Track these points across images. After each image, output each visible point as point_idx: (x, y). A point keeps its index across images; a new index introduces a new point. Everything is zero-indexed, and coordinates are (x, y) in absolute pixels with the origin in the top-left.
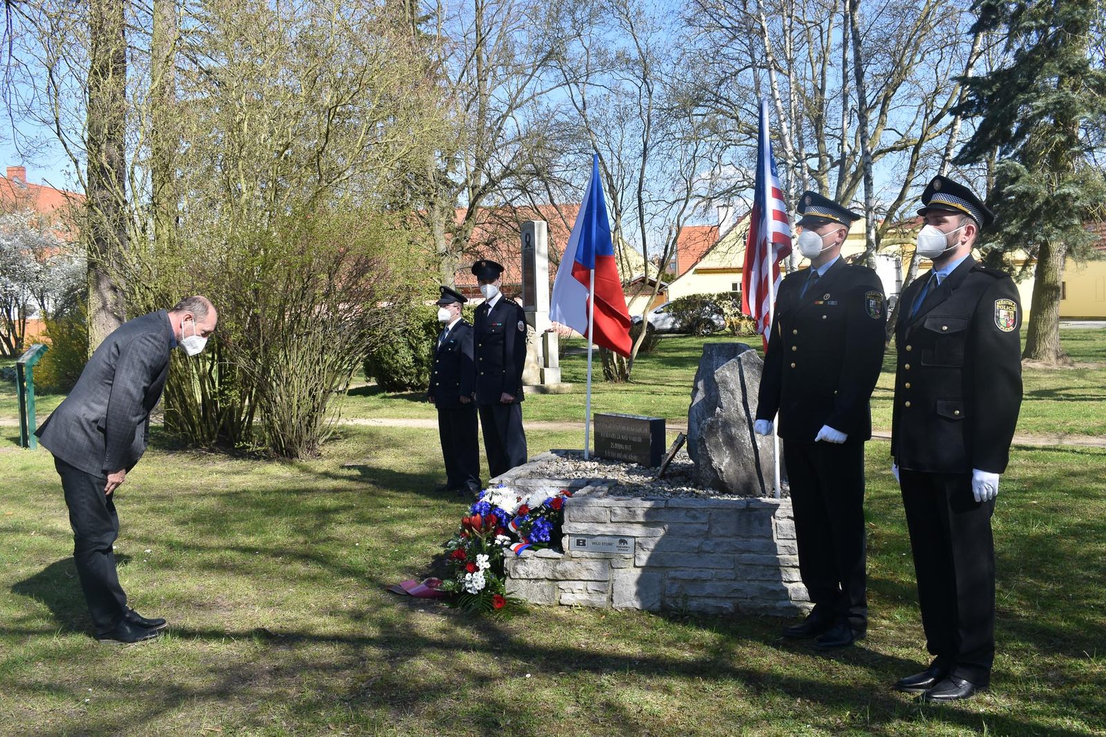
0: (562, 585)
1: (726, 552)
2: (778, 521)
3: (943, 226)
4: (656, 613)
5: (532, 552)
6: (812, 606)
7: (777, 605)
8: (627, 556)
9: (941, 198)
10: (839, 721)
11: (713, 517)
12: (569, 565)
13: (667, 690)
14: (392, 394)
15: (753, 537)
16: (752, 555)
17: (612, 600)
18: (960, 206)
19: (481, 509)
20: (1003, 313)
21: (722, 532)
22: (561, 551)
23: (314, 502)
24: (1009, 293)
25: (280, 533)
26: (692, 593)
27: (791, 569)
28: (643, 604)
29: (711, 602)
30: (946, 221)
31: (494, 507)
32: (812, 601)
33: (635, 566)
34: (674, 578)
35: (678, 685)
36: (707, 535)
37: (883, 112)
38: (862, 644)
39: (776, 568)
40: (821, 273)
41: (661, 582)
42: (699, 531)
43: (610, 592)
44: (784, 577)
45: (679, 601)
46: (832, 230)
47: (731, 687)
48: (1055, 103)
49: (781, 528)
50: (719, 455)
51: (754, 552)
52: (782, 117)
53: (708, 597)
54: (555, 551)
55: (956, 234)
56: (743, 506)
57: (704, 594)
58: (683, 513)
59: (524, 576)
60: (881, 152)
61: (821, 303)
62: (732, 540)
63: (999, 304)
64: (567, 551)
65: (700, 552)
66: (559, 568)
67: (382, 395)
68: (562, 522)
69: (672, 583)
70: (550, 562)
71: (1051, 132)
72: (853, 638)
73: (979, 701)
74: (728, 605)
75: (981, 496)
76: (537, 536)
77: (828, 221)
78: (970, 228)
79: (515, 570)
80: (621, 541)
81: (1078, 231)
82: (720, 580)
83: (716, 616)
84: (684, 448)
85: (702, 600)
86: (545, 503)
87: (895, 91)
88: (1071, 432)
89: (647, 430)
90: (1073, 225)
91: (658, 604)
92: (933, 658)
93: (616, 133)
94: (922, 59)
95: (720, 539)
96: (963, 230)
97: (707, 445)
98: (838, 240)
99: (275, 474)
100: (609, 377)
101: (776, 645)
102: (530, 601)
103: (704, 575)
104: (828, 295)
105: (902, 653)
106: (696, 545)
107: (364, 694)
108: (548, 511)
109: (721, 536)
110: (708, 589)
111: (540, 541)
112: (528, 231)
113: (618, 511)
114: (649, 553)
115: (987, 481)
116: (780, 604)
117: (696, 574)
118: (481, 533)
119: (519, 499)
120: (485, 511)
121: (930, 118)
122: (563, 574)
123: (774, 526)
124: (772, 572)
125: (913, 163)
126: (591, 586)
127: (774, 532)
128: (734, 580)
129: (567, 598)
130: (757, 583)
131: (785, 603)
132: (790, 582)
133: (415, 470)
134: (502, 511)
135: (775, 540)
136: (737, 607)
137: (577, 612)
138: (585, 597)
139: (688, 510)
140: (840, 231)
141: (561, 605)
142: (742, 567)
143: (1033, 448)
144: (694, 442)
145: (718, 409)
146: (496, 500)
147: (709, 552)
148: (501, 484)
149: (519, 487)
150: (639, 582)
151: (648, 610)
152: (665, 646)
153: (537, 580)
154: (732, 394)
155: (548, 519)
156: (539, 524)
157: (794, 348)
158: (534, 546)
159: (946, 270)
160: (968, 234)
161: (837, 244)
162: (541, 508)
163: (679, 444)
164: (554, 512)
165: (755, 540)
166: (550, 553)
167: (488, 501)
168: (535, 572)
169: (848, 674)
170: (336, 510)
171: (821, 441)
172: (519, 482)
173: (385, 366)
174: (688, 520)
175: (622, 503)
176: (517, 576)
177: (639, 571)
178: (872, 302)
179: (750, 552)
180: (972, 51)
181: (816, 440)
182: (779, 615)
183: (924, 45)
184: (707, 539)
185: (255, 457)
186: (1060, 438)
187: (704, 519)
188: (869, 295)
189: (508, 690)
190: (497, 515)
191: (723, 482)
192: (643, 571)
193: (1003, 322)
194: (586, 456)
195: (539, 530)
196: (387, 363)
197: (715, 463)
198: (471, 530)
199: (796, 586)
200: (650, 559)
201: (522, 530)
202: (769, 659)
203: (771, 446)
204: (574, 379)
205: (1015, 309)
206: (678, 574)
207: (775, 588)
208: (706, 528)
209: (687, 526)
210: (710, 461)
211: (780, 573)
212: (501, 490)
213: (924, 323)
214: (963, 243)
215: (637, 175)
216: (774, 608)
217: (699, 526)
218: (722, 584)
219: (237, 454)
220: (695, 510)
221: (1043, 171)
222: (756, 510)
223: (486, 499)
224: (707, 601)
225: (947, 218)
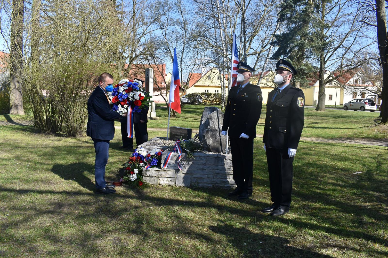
0: (160, 179)
1: (211, 170)
2: (226, 161)
3: (283, 74)
4: (189, 188)
5: (151, 168)
6: (236, 186)
7: (225, 186)
9: (283, 66)
10: (247, 222)
11: (207, 159)
12: (162, 173)
13: (194, 212)
15: (219, 165)
16: (218, 171)
17: (176, 183)
18: (288, 69)
19: (135, 155)
20: (300, 101)
21: (210, 164)
22: (160, 168)
23: (81, 150)
24: (302, 95)
25: (71, 160)
26: (200, 182)
27: (230, 175)
28: (185, 185)
29: (206, 184)
30: (283, 73)
31: (139, 154)
32: (236, 185)
33: (183, 173)
34: (195, 177)
35: (197, 210)
36: (205, 165)
37: (250, 44)
38: (251, 198)
39: (225, 175)
40: (244, 87)
41: (191, 178)
42: (203, 163)
43: (175, 181)
44: (228, 177)
45: (196, 184)
46: (247, 74)
47: (214, 210)
48: (300, 43)
49: (227, 163)
50: (209, 141)
51: (219, 170)
52: (223, 43)
53: (204, 183)
54: (158, 168)
55: (286, 77)
56: (216, 156)
57: (204, 182)
58: (198, 158)
59: (149, 176)
60: (249, 55)
61: (243, 96)
62: (212, 166)
63: (299, 98)
64: (162, 168)
65: (203, 169)
66: (159, 173)
68: (161, 160)
69: (194, 179)
70: (157, 171)
71: (298, 52)
72: (248, 196)
73: (287, 216)
74: (211, 185)
75: (291, 155)
76: (153, 164)
78: (290, 75)
79: (146, 174)
81: (305, 79)
82: (209, 178)
83: (207, 189)
84: (197, 138)
85: (203, 184)
86: (155, 154)
87: (254, 37)
89: (186, 132)
90: (304, 77)
91: (190, 185)
92: (273, 203)
93: (175, 44)
94: (262, 29)
95: (209, 166)
96: (288, 76)
97: (205, 137)
98: (249, 77)
99: (69, 141)
100: (170, 116)
101: (226, 198)
102: (150, 183)
103: (204, 176)
104: (245, 94)
105: (263, 201)
106: (202, 167)
107: (99, 213)
108: (156, 156)
110: (205, 180)
111: (154, 165)
112: (148, 71)
114: (187, 169)
115: (293, 152)
116: (226, 185)
117: (201, 176)
118: (135, 162)
119: (147, 152)
120: (137, 156)
121: (263, 46)
122: (161, 175)
123: (225, 163)
124: (224, 176)
125: (258, 58)
126: (169, 179)
127: (225, 164)
128: (213, 178)
129: (162, 183)
130: (219, 179)
131: (228, 185)
132: (229, 179)
134: (142, 156)
135: (225, 166)
136: (213, 186)
137: (165, 187)
138: (167, 182)
139: (200, 157)
140: (250, 74)
141: (160, 185)
142: (215, 174)
144: (201, 136)
145: (209, 127)
146: (140, 152)
147: (205, 170)
148: (141, 147)
149: (147, 148)
150: (184, 178)
151: (186, 187)
152: (193, 198)
153: (153, 177)
154: (213, 122)
155: (156, 159)
156: (154, 160)
157: (235, 109)
158: (152, 167)
159: (283, 88)
160: (290, 77)
161: (248, 78)
162: (154, 155)
163: (196, 136)
164: (158, 156)
165: (219, 166)
166: (157, 169)
167: (138, 152)
168: (152, 174)
169: (247, 207)
170: (88, 153)
171: (241, 138)
172: (147, 147)
174: (200, 160)
176: (147, 176)
177: (184, 175)
178: (259, 96)
180: (276, 28)
181: (240, 137)
182: (226, 189)
183: (263, 25)
184: (205, 166)
185: (63, 136)
187: (204, 160)
188: (257, 94)
190: (140, 157)
191: (210, 148)
192: (185, 175)
193: (300, 104)
194: (167, 139)
195: (154, 162)
197: (208, 143)
198: (132, 161)
199: (231, 180)
200: (187, 171)
201: (148, 162)
202: (225, 202)
203: (226, 138)
205: (303, 100)
206: (196, 176)
207: (225, 181)
208: (205, 162)
209: (199, 162)
210: (206, 142)
211: (226, 176)
212: (142, 149)
214: (288, 80)
217: (203, 162)
218: (209, 179)
219: (58, 135)
220: (202, 157)
221: (296, 62)
222: (220, 157)
223: (137, 152)
224: (204, 184)
225: (284, 72)
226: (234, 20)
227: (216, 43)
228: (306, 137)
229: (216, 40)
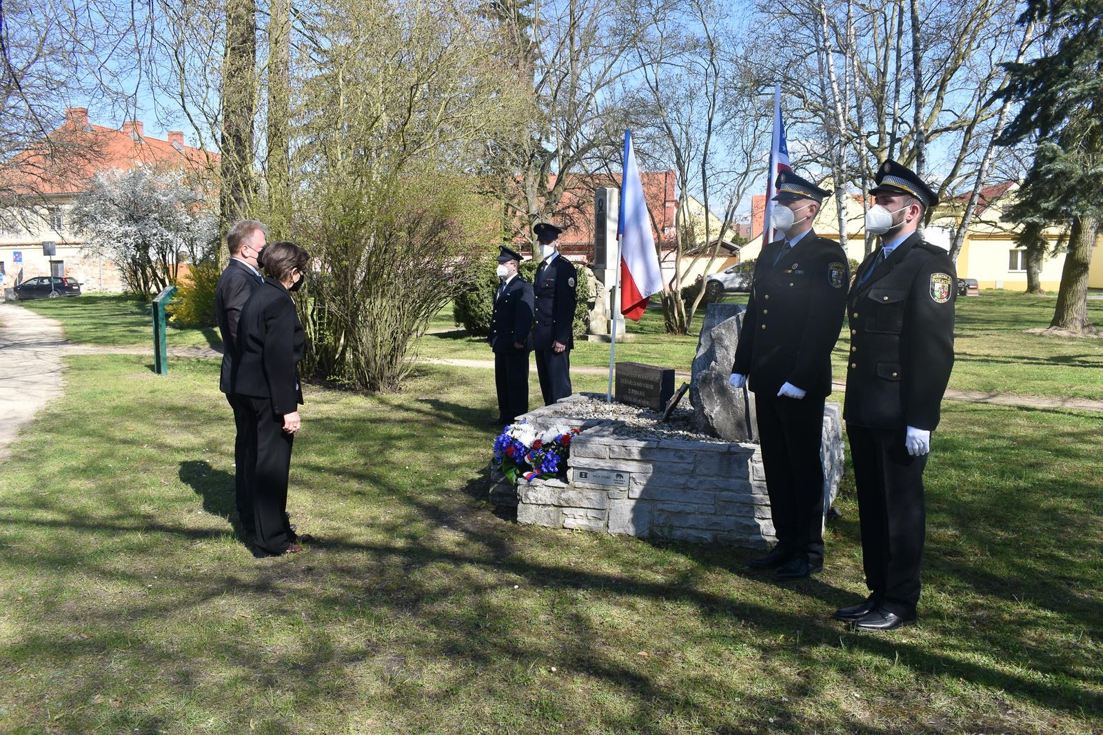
0: (566, 511)
1: (708, 490)
2: (755, 465)
3: (890, 206)
4: (645, 540)
5: (542, 480)
7: (751, 538)
8: (622, 489)
9: (890, 181)
10: (773, 642)
11: (698, 458)
12: (572, 494)
13: (632, 607)
14: (478, 338)
15: (732, 477)
16: (731, 493)
17: (608, 526)
18: (906, 188)
19: (504, 440)
20: (938, 286)
21: (705, 472)
22: (566, 481)
23: (382, 429)
24: (946, 268)
25: (347, 455)
26: (677, 524)
27: (764, 507)
28: (636, 531)
29: (693, 532)
30: (892, 201)
31: (515, 440)
33: (629, 498)
34: (662, 510)
35: (642, 603)
36: (692, 474)
37: (939, 97)
38: (817, 577)
39: (751, 506)
40: (792, 244)
41: (650, 512)
42: (684, 470)
43: (606, 519)
44: (758, 514)
45: (666, 530)
46: (804, 206)
47: (688, 609)
48: (1090, 89)
49: (757, 470)
50: (711, 404)
51: (732, 491)
52: (837, 98)
53: (689, 528)
54: (561, 481)
55: (902, 213)
56: (725, 450)
57: (687, 525)
58: (672, 453)
59: (534, 502)
60: (936, 132)
61: (790, 271)
62: (714, 479)
63: (935, 277)
64: (571, 482)
65: (685, 488)
66: (563, 496)
67: (469, 338)
68: (568, 457)
69: (660, 515)
70: (557, 490)
71: (1089, 116)
72: (809, 571)
73: (904, 634)
74: (708, 536)
75: (913, 450)
76: (546, 468)
77: (801, 197)
78: (914, 208)
79: (527, 496)
80: (618, 476)
82: (702, 513)
83: (696, 544)
85: (685, 530)
86: (555, 440)
87: (952, 75)
88: (1074, 396)
89: (658, 377)
91: (648, 532)
92: (870, 592)
94: (978, 47)
95: (704, 478)
96: (908, 210)
97: (701, 394)
98: (809, 214)
99: (358, 404)
100: (670, 329)
101: (739, 574)
102: (538, 523)
103: (688, 509)
104: (796, 265)
106: (683, 482)
107: (375, 594)
108: (558, 446)
109: (704, 475)
110: (691, 521)
111: (549, 471)
112: (601, 197)
113: (616, 449)
114: (641, 487)
115: (919, 437)
116: (753, 538)
117: (681, 508)
119: (536, 434)
120: (507, 443)
121: (983, 102)
122: (566, 502)
123: (750, 470)
124: (747, 509)
125: (966, 143)
126: (591, 513)
127: (751, 474)
128: (714, 514)
129: (570, 522)
130: (733, 518)
131: (757, 537)
132: (763, 519)
133: (478, 405)
134: (521, 444)
135: (751, 480)
136: (715, 538)
137: (576, 535)
138: (585, 522)
139: (677, 451)
140: (811, 206)
141: (564, 528)
142: (722, 504)
143: (1034, 409)
144: (694, 390)
145: (713, 363)
146: (516, 434)
147: (693, 489)
148: (524, 421)
149: (540, 424)
150: (634, 510)
151: (639, 537)
152: (642, 568)
153: (544, 505)
154: (727, 350)
155: (557, 454)
156: (549, 457)
157: (765, 311)
158: (543, 476)
159: (892, 245)
160: (913, 213)
161: (808, 218)
162: (552, 444)
163: (683, 391)
164: (563, 445)
165: (734, 480)
166: (556, 482)
167: (510, 435)
168: (543, 498)
169: (794, 603)
170: (399, 438)
171: (783, 395)
172: (539, 420)
173: (472, 314)
174: (676, 460)
175: (620, 442)
176: (528, 501)
177: (633, 502)
178: (835, 273)
179: (728, 490)
180: (1024, 40)
181: (779, 394)
182: (752, 547)
183: (981, 34)
184: (692, 477)
185: (342, 388)
186: (1064, 401)
187: (690, 460)
188: (832, 266)
189: (497, 599)
190: (516, 447)
191: (713, 427)
192: (637, 503)
193: (937, 294)
194: (609, 399)
195: (549, 461)
196: (474, 311)
197: (707, 410)
200: (643, 492)
201: (535, 462)
202: (733, 587)
204: (640, 331)
205: (949, 282)
206: (665, 507)
207: (750, 523)
208: (691, 467)
209: (675, 465)
210: (703, 408)
211: (754, 511)
212: (522, 426)
213: (868, 294)
214: (908, 221)
215: (702, 147)
216: (748, 541)
217: (684, 465)
218: (703, 517)
219: (331, 386)
220: (683, 451)
221: (1079, 152)
222: (735, 453)
223: (509, 433)
224: (690, 531)
225: (894, 198)
226: (885, 23)
227: (825, 100)
229: (823, 90)
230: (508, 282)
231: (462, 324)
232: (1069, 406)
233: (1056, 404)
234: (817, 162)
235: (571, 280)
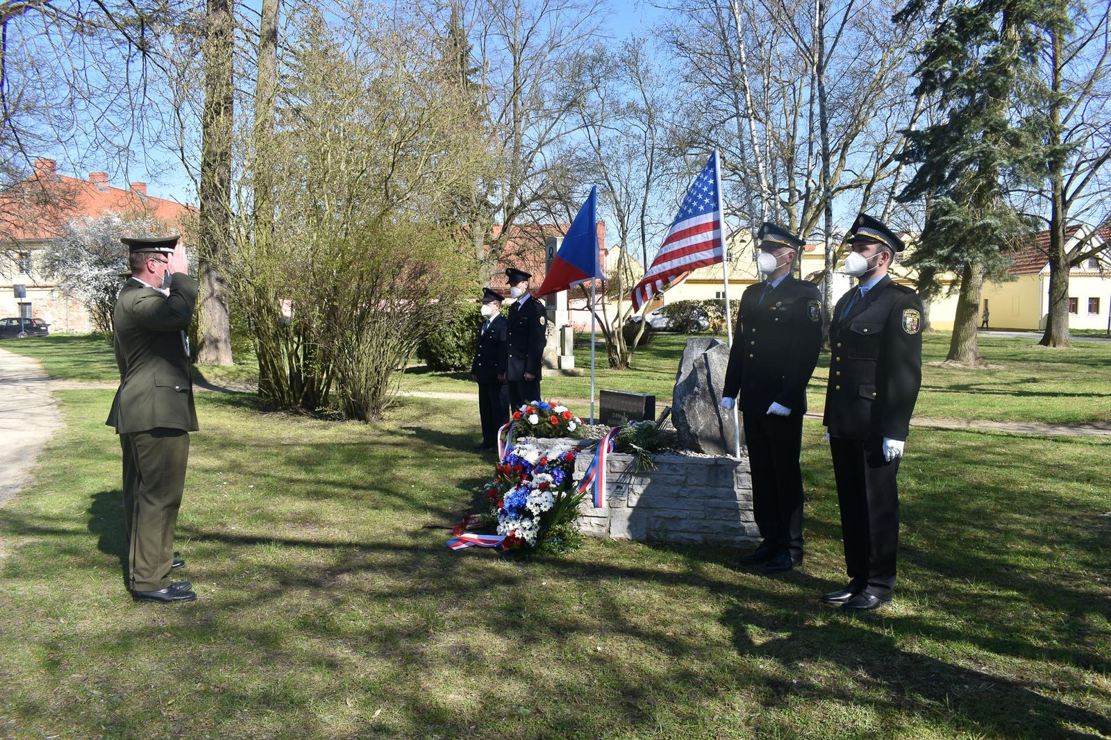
1: (698, 497)
2: (739, 475)
3: (866, 253)
4: (643, 543)
6: (762, 540)
7: (736, 539)
8: (622, 499)
9: (864, 232)
11: (689, 470)
14: (439, 373)
15: (719, 486)
16: (718, 500)
17: (609, 532)
18: (878, 237)
19: (511, 459)
20: (909, 320)
21: (695, 482)
23: (379, 452)
24: (914, 304)
26: (671, 528)
28: (633, 536)
29: (686, 535)
30: (867, 249)
31: (521, 458)
32: (762, 537)
33: (628, 506)
34: (658, 517)
36: (684, 484)
37: (842, 157)
39: (736, 511)
40: (775, 285)
41: (647, 519)
42: (678, 481)
43: (608, 525)
44: (742, 518)
45: (662, 534)
46: (785, 253)
48: (979, 152)
49: (740, 480)
50: (695, 423)
51: (720, 498)
52: (759, 159)
53: (682, 531)
55: (875, 259)
56: (712, 462)
57: (680, 529)
58: (666, 467)
60: (839, 189)
61: (775, 308)
62: (704, 488)
63: (907, 313)
65: (678, 497)
67: (430, 373)
68: (573, 471)
69: (656, 520)
71: (976, 177)
72: (793, 565)
74: (698, 538)
75: (891, 457)
77: (782, 246)
78: (885, 254)
80: (618, 487)
81: (996, 256)
82: (693, 518)
83: (689, 546)
84: (670, 416)
85: (678, 534)
86: (560, 457)
87: (853, 139)
88: (978, 418)
89: (641, 404)
90: (992, 250)
91: (645, 535)
92: (850, 579)
93: (624, 168)
94: (875, 115)
95: (694, 488)
96: (880, 255)
97: (687, 414)
98: (789, 260)
99: (351, 430)
100: (613, 364)
101: (733, 568)
103: (680, 515)
104: (780, 303)
105: (828, 576)
106: (675, 491)
107: (420, 593)
108: (562, 463)
109: (695, 485)
110: (684, 525)
112: (551, 245)
113: (617, 464)
114: (638, 497)
115: (894, 447)
116: (738, 538)
117: (674, 514)
118: (510, 478)
119: (540, 453)
120: (514, 462)
121: (881, 162)
123: (735, 479)
124: (733, 514)
125: (866, 198)
126: (594, 521)
127: (735, 483)
128: (703, 519)
130: (721, 522)
131: (743, 538)
132: (746, 522)
133: (458, 431)
134: (527, 462)
135: (735, 489)
136: (705, 541)
137: (582, 540)
138: (589, 529)
139: (670, 464)
140: (790, 253)
142: (710, 509)
143: (947, 430)
144: (678, 414)
145: (696, 388)
146: (522, 453)
147: (685, 497)
148: (526, 442)
149: (540, 445)
150: (631, 519)
151: (636, 539)
154: (708, 377)
155: (562, 469)
156: (556, 473)
157: (753, 343)
159: (868, 286)
160: (884, 258)
161: (788, 263)
162: (557, 460)
163: (664, 416)
165: (721, 489)
167: (516, 454)
171: (771, 413)
173: (434, 351)
174: (670, 472)
175: (620, 458)
177: (630, 511)
178: (813, 309)
179: (716, 498)
180: (916, 110)
181: (768, 413)
182: (737, 546)
183: (878, 103)
184: (684, 487)
185: (331, 418)
186: (969, 422)
187: (682, 472)
188: (810, 303)
190: (522, 465)
191: (697, 443)
192: (634, 510)
193: (908, 326)
194: (591, 422)
195: (555, 477)
196: (436, 348)
197: (692, 429)
198: (502, 476)
199: (748, 520)
200: (639, 501)
202: (728, 575)
203: (734, 417)
204: (586, 365)
205: (918, 317)
206: (661, 513)
207: (735, 526)
208: (683, 478)
209: (669, 477)
210: (689, 428)
211: (739, 515)
212: (527, 446)
213: (850, 327)
214: (880, 265)
215: (641, 202)
216: (733, 542)
217: (677, 477)
218: (694, 521)
219: (320, 416)
220: (676, 464)
221: (969, 207)
222: (722, 465)
223: (515, 452)
224: (683, 534)
225: (868, 246)
226: (794, 93)
227: (743, 159)
228: (992, 419)
229: (742, 151)
230: (491, 320)
231: (424, 360)
232: (974, 426)
233: (963, 426)
234: (736, 215)
235: (542, 319)
